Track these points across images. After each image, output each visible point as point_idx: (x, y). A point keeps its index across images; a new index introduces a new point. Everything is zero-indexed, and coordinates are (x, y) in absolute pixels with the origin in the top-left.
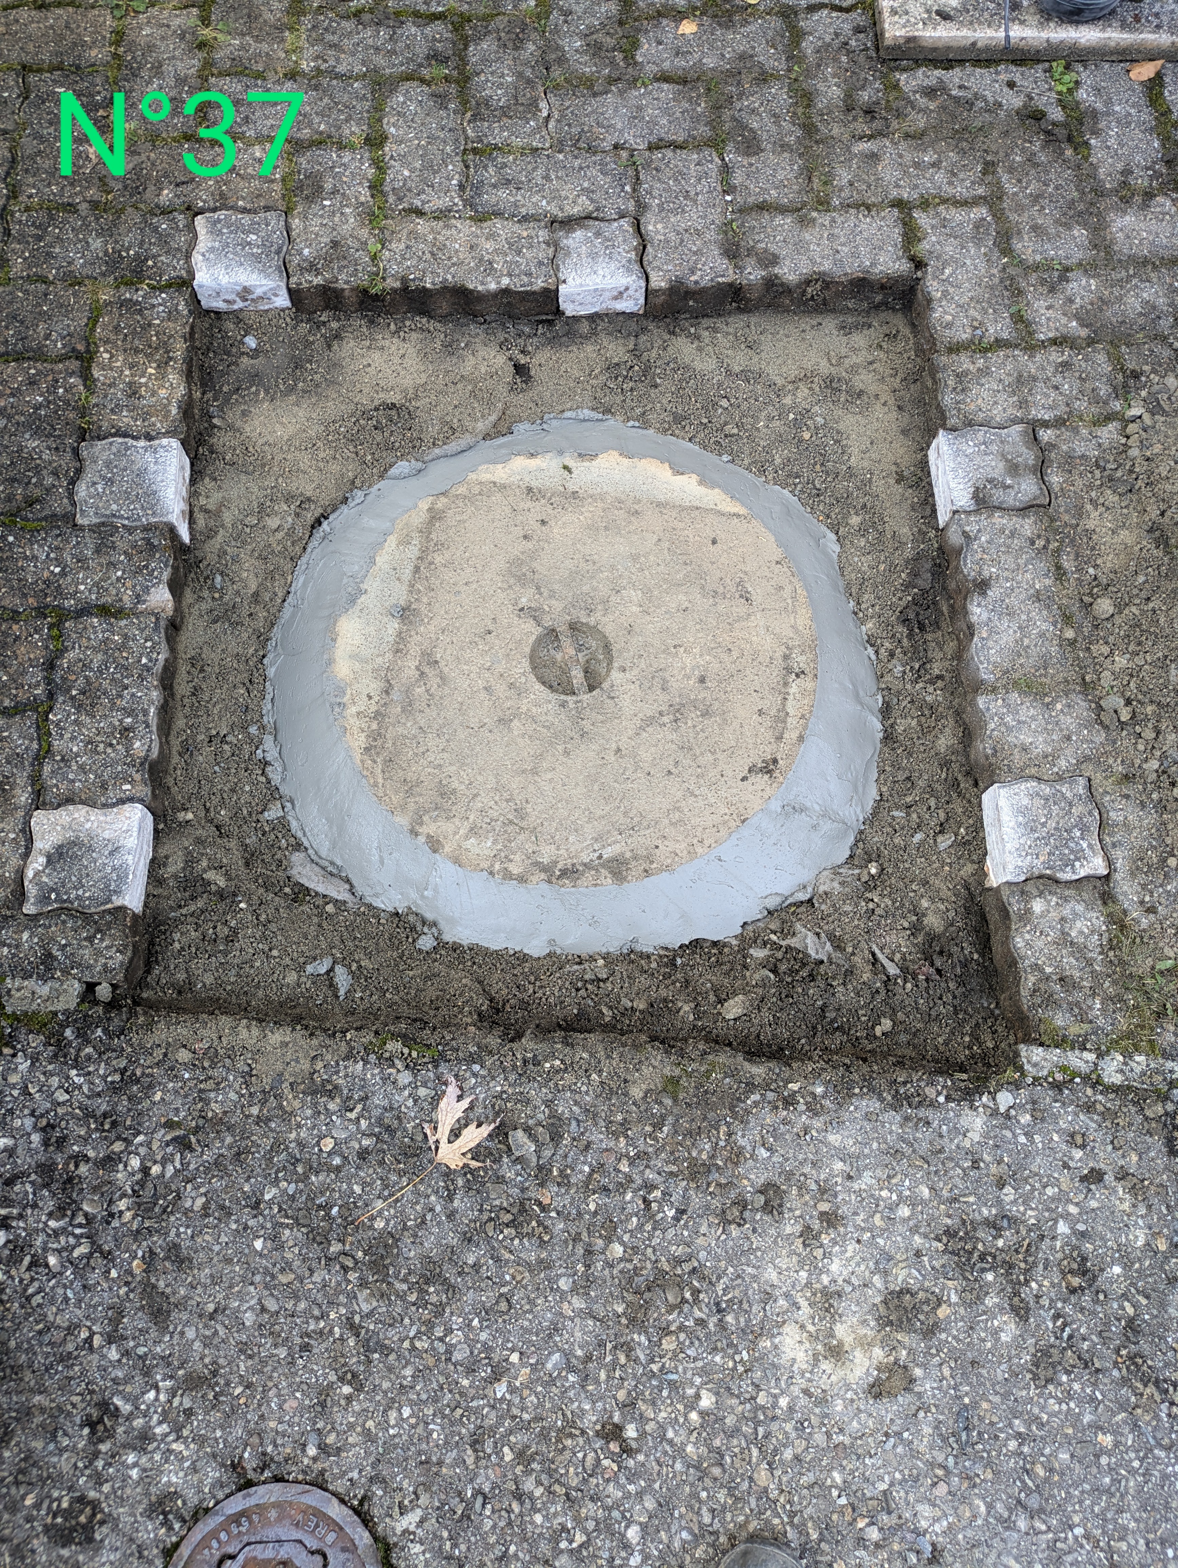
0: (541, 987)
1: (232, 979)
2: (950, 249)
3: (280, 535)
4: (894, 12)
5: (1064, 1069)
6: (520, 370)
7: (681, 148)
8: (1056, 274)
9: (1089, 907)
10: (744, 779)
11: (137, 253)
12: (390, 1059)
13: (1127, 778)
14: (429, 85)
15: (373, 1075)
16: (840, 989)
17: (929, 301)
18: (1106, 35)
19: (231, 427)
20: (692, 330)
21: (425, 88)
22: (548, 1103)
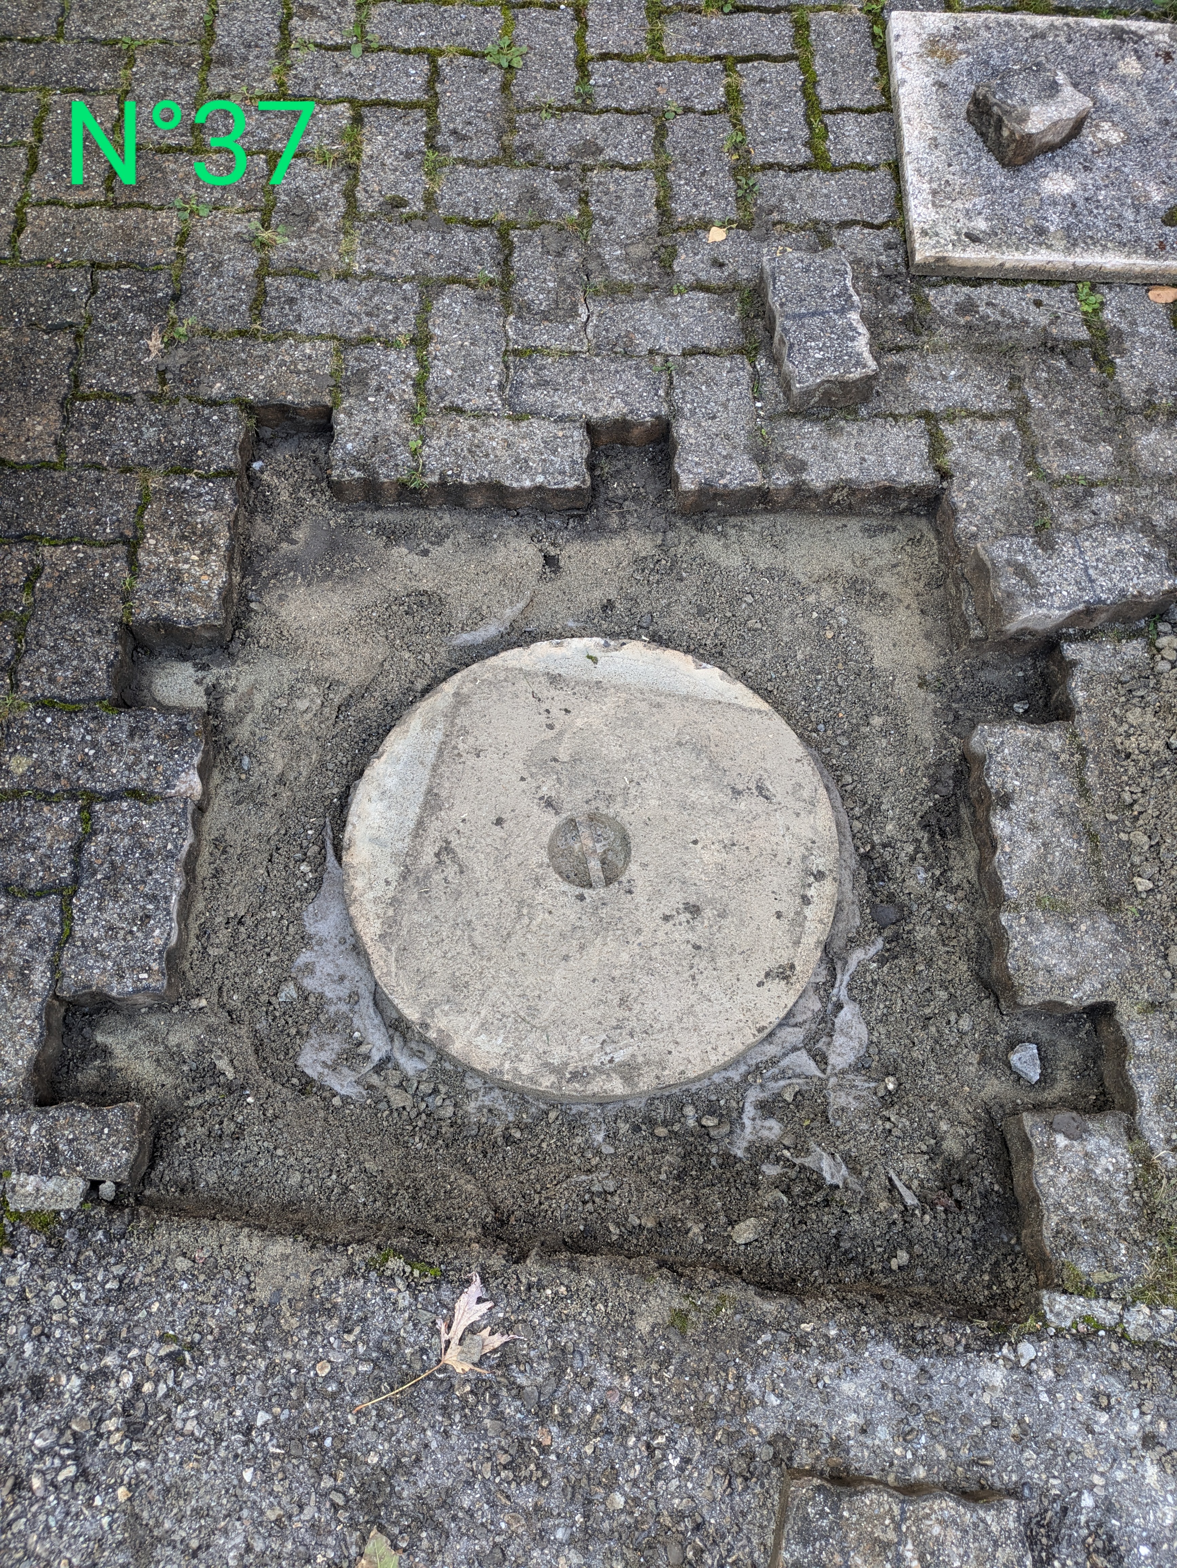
0: (547, 1198)
1: (235, 1179)
2: (977, 460)
3: (308, 716)
4: (924, 233)
5: (1086, 1319)
6: (550, 561)
7: (715, 354)
8: (1081, 488)
9: (1114, 1142)
10: (760, 984)
11: (188, 444)
12: (391, 1277)
13: (1153, 1006)
14: (474, 288)
15: (373, 1294)
16: (856, 1217)
17: (955, 511)
18: (1132, 261)
19: (267, 611)
20: (720, 528)
21: (471, 292)
22: (550, 1332)
